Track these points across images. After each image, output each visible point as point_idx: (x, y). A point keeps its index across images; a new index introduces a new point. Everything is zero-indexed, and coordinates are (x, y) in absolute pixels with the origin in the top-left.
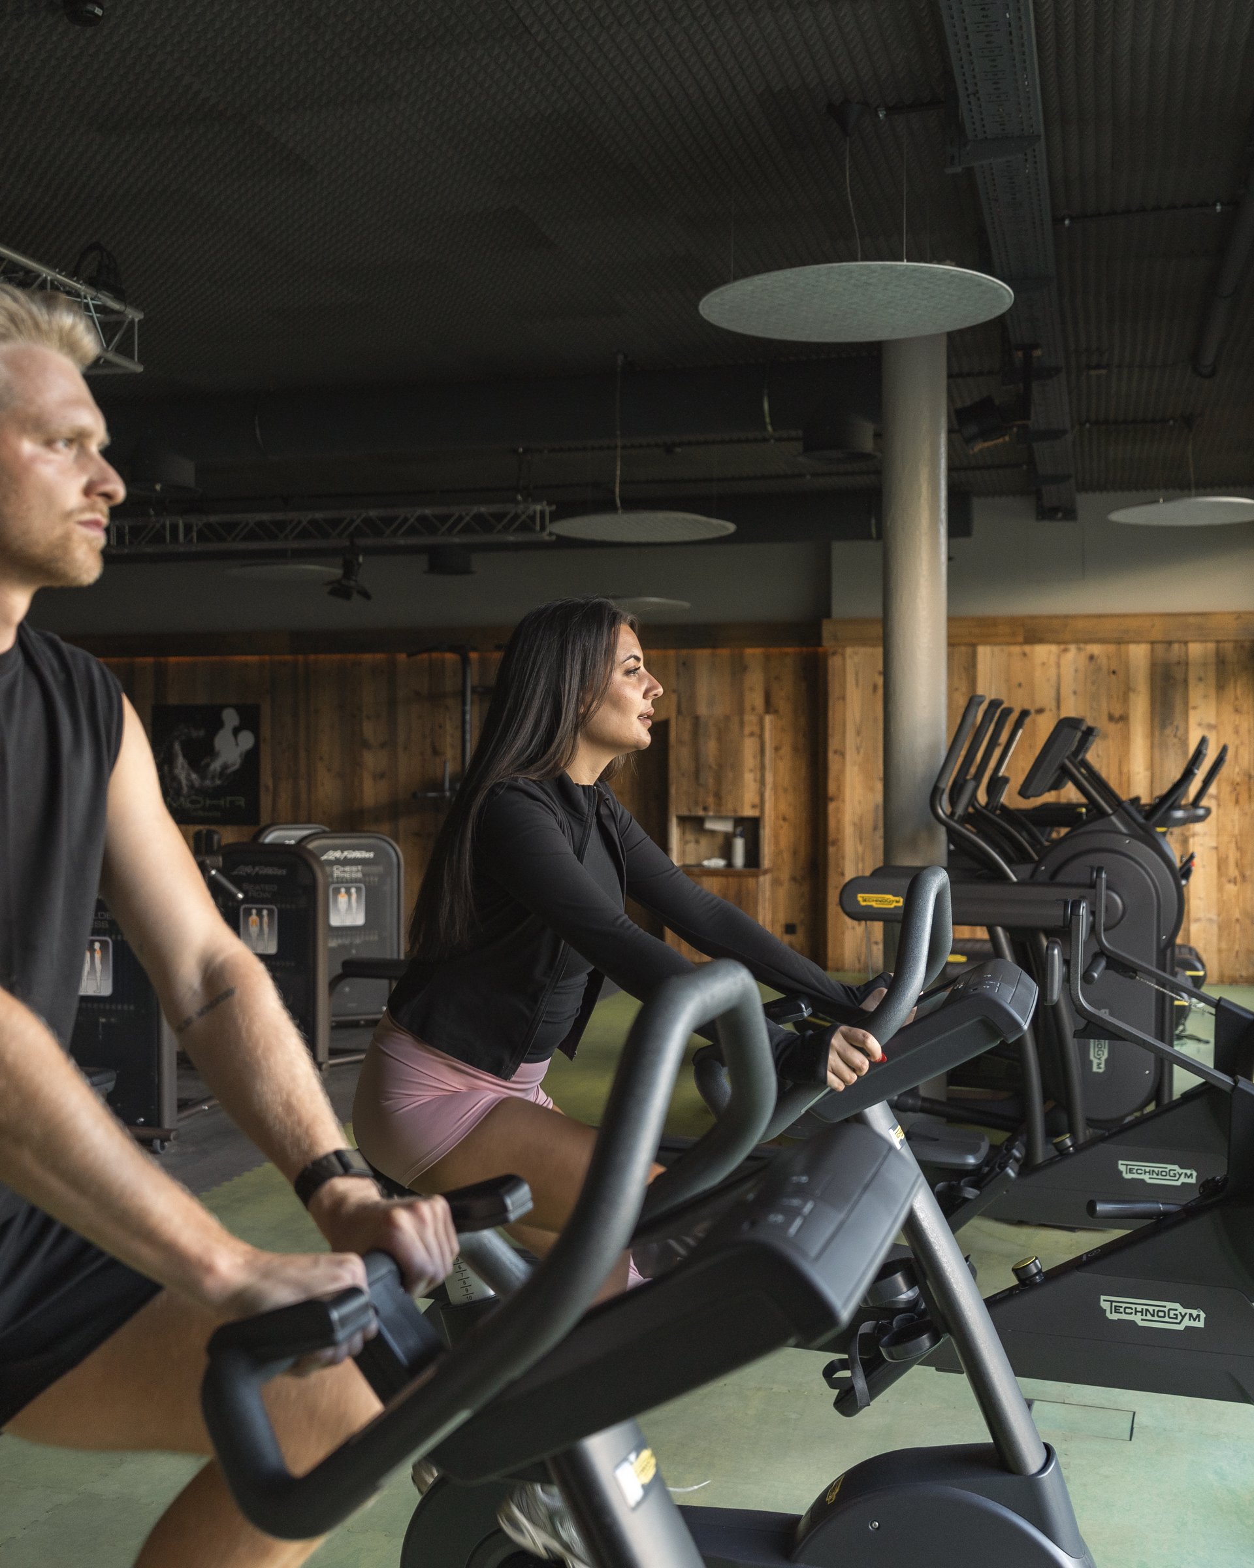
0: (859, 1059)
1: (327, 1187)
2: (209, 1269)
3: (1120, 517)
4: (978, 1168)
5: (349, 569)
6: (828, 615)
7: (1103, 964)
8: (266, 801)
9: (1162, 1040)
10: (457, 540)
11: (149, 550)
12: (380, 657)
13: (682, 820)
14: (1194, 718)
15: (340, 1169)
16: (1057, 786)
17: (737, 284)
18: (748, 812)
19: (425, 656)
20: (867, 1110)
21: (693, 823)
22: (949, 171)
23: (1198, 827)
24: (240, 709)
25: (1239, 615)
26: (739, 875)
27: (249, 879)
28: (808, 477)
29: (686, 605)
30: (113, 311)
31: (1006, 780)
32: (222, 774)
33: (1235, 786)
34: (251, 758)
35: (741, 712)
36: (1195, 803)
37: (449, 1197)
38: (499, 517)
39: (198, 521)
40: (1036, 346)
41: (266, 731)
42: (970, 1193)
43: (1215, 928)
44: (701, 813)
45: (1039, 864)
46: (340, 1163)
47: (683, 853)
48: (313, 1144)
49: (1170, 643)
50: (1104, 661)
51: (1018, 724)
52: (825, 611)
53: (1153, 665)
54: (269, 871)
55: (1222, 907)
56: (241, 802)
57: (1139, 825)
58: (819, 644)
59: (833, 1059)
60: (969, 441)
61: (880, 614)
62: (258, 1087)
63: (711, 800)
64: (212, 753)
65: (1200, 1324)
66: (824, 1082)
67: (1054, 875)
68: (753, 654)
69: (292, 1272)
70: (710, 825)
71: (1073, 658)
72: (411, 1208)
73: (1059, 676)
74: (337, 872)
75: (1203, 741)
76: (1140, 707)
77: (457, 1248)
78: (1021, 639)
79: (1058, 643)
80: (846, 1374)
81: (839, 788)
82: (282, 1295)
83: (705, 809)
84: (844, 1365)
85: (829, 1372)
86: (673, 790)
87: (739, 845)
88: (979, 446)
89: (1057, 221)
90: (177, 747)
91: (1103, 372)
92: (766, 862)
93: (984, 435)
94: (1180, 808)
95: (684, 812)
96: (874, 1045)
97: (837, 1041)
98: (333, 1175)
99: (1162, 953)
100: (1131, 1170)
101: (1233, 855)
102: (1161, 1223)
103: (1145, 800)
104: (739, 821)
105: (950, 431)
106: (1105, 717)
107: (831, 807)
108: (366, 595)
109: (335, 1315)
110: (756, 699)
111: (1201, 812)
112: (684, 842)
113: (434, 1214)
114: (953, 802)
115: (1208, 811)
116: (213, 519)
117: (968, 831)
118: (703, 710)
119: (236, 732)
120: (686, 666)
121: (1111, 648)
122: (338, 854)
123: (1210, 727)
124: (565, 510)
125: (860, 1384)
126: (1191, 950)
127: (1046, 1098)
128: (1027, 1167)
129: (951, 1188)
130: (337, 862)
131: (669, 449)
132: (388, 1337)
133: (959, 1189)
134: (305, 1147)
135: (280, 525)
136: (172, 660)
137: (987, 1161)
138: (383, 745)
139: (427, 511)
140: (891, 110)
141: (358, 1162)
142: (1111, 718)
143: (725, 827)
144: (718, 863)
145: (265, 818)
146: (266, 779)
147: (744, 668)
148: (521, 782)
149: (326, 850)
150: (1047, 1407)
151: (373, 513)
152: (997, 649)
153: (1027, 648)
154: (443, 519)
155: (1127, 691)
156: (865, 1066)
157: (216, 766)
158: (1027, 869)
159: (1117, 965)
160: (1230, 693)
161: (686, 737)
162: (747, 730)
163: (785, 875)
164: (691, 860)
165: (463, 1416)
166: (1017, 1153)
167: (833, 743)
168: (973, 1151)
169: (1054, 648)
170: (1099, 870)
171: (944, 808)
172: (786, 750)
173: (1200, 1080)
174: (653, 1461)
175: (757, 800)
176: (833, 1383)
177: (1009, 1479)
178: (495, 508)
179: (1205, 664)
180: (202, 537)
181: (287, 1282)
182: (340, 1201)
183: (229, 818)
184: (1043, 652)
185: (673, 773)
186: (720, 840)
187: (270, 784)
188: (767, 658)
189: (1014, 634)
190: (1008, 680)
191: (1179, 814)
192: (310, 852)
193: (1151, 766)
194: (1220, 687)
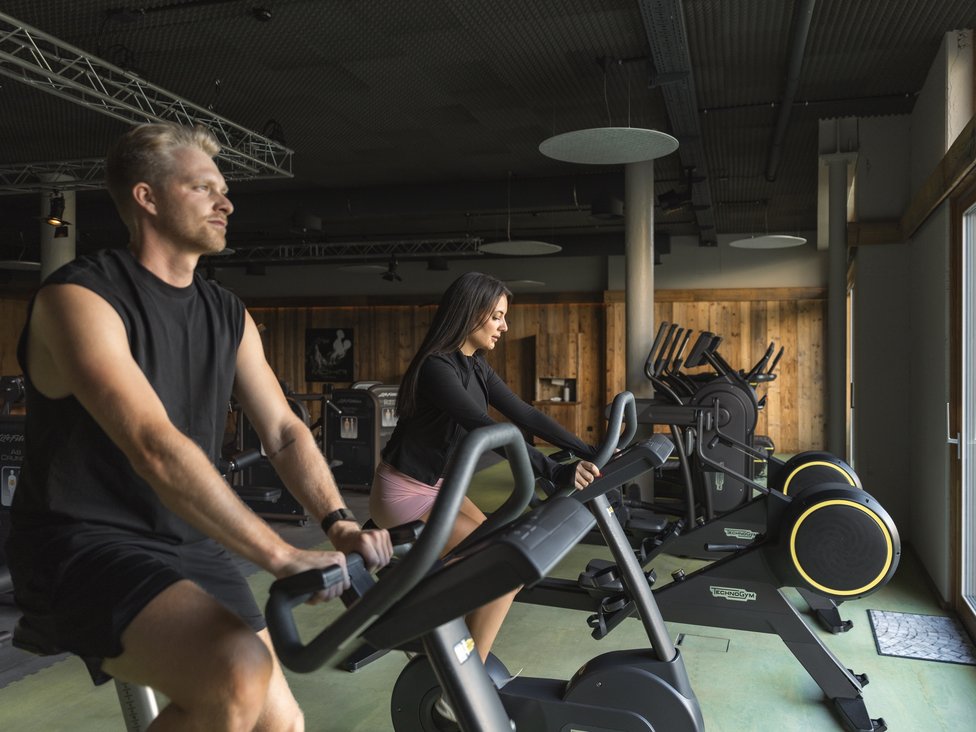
0: (589, 475)
1: (335, 525)
2: (273, 556)
3: (734, 244)
4: (662, 531)
5: (392, 267)
6: (606, 288)
7: (717, 440)
8: (356, 372)
9: (748, 477)
10: (439, 254)
11: (303, 259)
12: (407, 307)
13: (542, 380)
14: (770, 334)
15: (341, 517)
16: (701, 363)
17: (556, 138)
18: (571, 376)
19: (427, 307)
20: (596, 499)
21: (547, 382)
22: (650, 87)
23: (771, 383)
24: (345, 330)
25: (790, 289)
26: (567, 404)
27: (345, 405)
28: (597, 227)
29: (543, 284)
30: (280, 150)
31: (681, 361)
32: (337, 359)
33: (788, 365)
34: (350, 352)
35: (568, 332)
36: (769, 373)
37: (389, 530)
38: (459, 244)
39: (324, 246)
40: (694, 167)
41: (356, 340)
42: (658, 542)
43: (779, 429)
44: (550, 377)
45: (693, 396)
46: (342, 515)
47: (542, 395)
48: (329, 507)
49: (759, 301)
50: (729, 309)
51: (687, 336)
52: (605, 287)
53: (751, 311)
54: (354, 401)
55: (782, 419)
56: (345, 372)
57: (740, 381)
58: (603, 301)
59: (578, 475)
60: (665, 209)
61: (624, 288)
62: (306, 482)
63: (554, 371)
64: (333, 350)
65: (754, 599)
66: (573, 486)
67: (699, 403)
68: (573, 306)
69: (311, 559)
70: (554, 382)
71: (716, 308)
72: (371, 534)
73: (709, 317)
74: (386, 402)
75: (772, 344)
76: (745, 330)
77: (392, 552)
78: (692, 299)
79: (709, 301)
80: (597, 621)
81: (612, 366)
82: (304, 567)
83: (552, 375)
84: (596, 617)
85: (590, 620)
86: (538, 367)
87: (567, 391)
88: (669, 212)
89: (701, 111)
90: (317, 347)
91: (726, 179)
92: (579, 399)
93: (671, 206)
94: (762, 374)
95: (542, 376)
96: (596, 469)
97: (579, 468)
98: (338, 519)
99: (747, 437)
100: (730, 532)
101: (787, 396)
102: (737, 553)
103: (747, 371)
104: (567, 381)
105: (655, 206)
106: (730, 334)
107: (608, 374)
108: (399, 279)
109: (325, 576)
110: (575, 326)
111: (772, 376)
112: (543, 390)
113: (382, 537)
114: (655, 369)
115: (775, 376)
116: (331, 245)
117: (666, 385)
118: (551, 331)
119: (343, 340)
120: (544, 311)
121: (733, 303)
122: (386, 394)
123: (777, 339)
124: (488, 241)
125: (603, 625)
126: (768, 438)
127: (696, 503)
128: (685, 531)
129: (649, 540)
130: (386, 398)
131: (534, 214)
132: (356, 589)
133: (654, 540)
134: (326, 507)
135: (362, 248)
136: (315, 308)
137: (666, 529)
138: (408, 347)
139: (427, 242)
140: (625, 61)
141: (349, 514)
142: (733, 335)
143: (561, 383)
144: (558, 399)
145: (356, 378)
146: (357, 362)
147: (569, 313)
148: (440, 355)
149: (380, 392)
150: (691, 637)
151: (402, 242)
152: (682, 304)
153: (695, 304)
154: (434, 245)
155: (740, 323)
156: (592, 479)
157: (334, 356)
158: (688, 400)
159: (723, 440)
160: (785, 324)
161: (544, 343)
162: (571, 340)
163: (588, 404)
164: (546, 398)
165: (374, 618)
166: (680, 525)
167: (609, 346)
168: (660, 524)
169: (707, 304)
170: (716, 399)
171: (651, 372)
172: (588, 348)
173: (760, 493)
174: (473, 644)
175: (575, 371)
176: (591, 625)
177: (659, 663)
178: (457, 240)
179: (774, 311)
180: (326, 253)
181: (308, 563)
182: (341, 530)
183: (340, 379)
184: (703, 305)
185: (538, 359)
186: (558, 389)
187: (358, 363)
188: (580, 307)
189: (689, 297)
190: (687, 318)
191: (761, 377)
192: (374, 394)
193: (751, 357)
194: (781, 321)
